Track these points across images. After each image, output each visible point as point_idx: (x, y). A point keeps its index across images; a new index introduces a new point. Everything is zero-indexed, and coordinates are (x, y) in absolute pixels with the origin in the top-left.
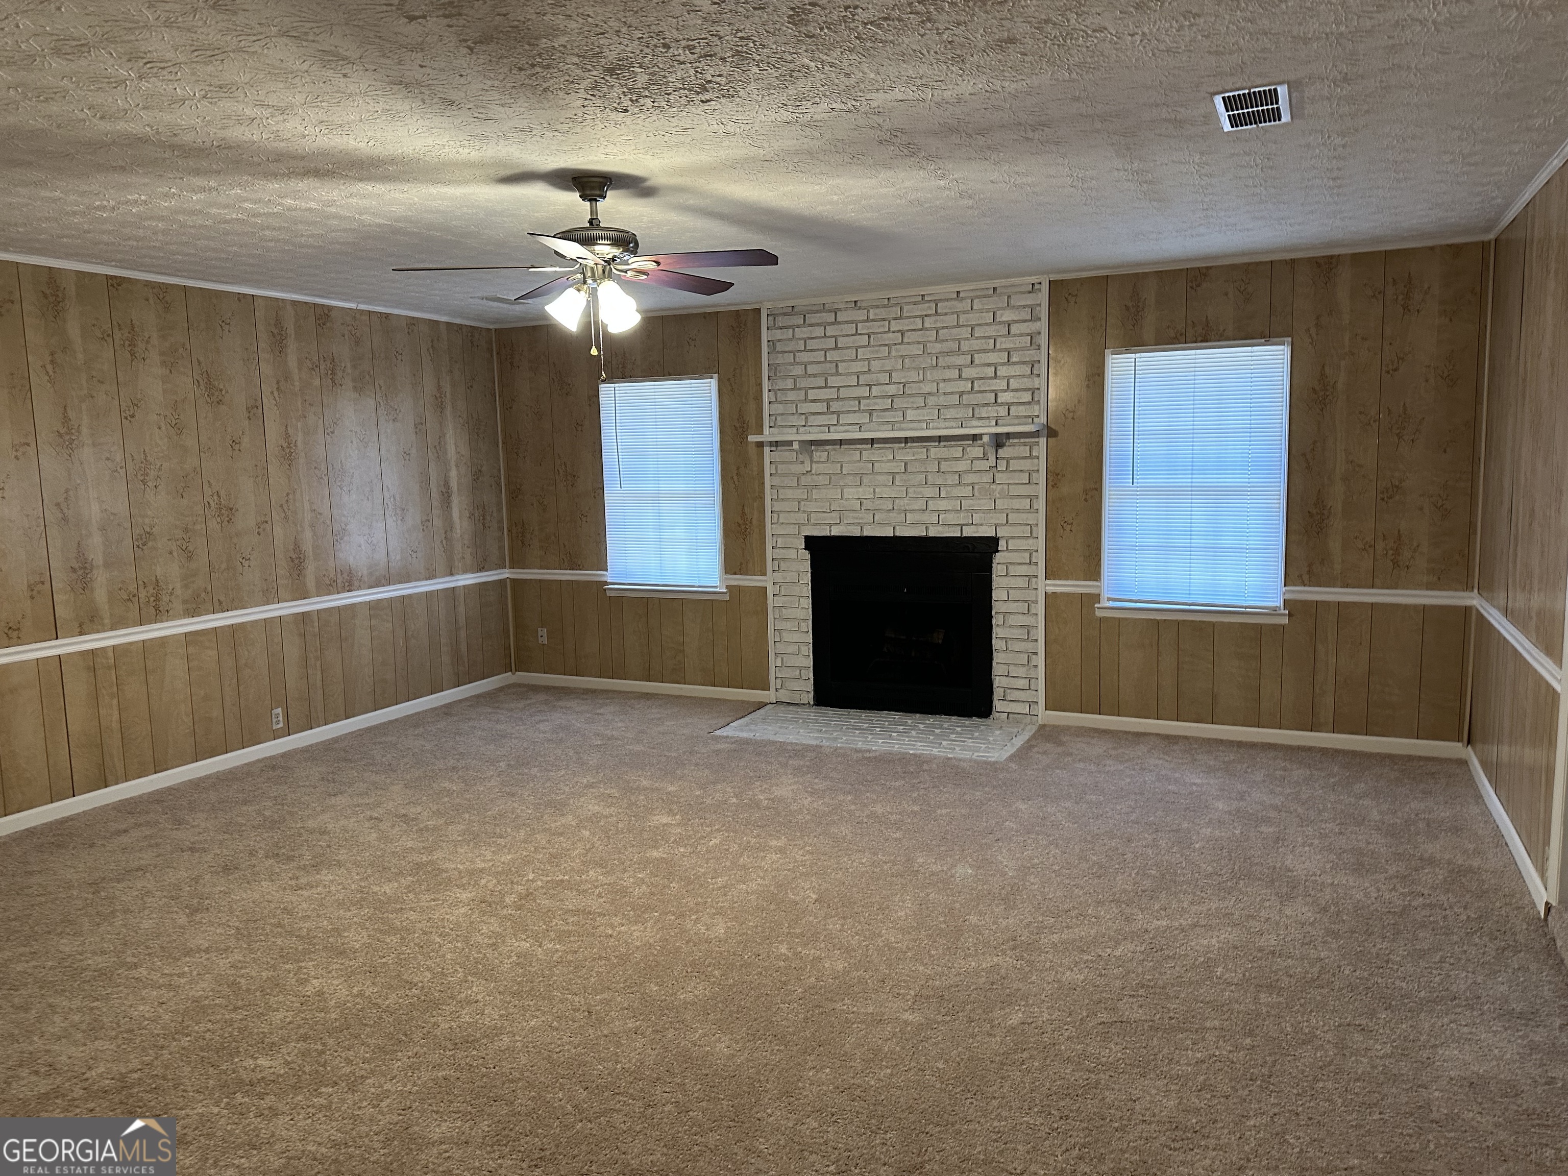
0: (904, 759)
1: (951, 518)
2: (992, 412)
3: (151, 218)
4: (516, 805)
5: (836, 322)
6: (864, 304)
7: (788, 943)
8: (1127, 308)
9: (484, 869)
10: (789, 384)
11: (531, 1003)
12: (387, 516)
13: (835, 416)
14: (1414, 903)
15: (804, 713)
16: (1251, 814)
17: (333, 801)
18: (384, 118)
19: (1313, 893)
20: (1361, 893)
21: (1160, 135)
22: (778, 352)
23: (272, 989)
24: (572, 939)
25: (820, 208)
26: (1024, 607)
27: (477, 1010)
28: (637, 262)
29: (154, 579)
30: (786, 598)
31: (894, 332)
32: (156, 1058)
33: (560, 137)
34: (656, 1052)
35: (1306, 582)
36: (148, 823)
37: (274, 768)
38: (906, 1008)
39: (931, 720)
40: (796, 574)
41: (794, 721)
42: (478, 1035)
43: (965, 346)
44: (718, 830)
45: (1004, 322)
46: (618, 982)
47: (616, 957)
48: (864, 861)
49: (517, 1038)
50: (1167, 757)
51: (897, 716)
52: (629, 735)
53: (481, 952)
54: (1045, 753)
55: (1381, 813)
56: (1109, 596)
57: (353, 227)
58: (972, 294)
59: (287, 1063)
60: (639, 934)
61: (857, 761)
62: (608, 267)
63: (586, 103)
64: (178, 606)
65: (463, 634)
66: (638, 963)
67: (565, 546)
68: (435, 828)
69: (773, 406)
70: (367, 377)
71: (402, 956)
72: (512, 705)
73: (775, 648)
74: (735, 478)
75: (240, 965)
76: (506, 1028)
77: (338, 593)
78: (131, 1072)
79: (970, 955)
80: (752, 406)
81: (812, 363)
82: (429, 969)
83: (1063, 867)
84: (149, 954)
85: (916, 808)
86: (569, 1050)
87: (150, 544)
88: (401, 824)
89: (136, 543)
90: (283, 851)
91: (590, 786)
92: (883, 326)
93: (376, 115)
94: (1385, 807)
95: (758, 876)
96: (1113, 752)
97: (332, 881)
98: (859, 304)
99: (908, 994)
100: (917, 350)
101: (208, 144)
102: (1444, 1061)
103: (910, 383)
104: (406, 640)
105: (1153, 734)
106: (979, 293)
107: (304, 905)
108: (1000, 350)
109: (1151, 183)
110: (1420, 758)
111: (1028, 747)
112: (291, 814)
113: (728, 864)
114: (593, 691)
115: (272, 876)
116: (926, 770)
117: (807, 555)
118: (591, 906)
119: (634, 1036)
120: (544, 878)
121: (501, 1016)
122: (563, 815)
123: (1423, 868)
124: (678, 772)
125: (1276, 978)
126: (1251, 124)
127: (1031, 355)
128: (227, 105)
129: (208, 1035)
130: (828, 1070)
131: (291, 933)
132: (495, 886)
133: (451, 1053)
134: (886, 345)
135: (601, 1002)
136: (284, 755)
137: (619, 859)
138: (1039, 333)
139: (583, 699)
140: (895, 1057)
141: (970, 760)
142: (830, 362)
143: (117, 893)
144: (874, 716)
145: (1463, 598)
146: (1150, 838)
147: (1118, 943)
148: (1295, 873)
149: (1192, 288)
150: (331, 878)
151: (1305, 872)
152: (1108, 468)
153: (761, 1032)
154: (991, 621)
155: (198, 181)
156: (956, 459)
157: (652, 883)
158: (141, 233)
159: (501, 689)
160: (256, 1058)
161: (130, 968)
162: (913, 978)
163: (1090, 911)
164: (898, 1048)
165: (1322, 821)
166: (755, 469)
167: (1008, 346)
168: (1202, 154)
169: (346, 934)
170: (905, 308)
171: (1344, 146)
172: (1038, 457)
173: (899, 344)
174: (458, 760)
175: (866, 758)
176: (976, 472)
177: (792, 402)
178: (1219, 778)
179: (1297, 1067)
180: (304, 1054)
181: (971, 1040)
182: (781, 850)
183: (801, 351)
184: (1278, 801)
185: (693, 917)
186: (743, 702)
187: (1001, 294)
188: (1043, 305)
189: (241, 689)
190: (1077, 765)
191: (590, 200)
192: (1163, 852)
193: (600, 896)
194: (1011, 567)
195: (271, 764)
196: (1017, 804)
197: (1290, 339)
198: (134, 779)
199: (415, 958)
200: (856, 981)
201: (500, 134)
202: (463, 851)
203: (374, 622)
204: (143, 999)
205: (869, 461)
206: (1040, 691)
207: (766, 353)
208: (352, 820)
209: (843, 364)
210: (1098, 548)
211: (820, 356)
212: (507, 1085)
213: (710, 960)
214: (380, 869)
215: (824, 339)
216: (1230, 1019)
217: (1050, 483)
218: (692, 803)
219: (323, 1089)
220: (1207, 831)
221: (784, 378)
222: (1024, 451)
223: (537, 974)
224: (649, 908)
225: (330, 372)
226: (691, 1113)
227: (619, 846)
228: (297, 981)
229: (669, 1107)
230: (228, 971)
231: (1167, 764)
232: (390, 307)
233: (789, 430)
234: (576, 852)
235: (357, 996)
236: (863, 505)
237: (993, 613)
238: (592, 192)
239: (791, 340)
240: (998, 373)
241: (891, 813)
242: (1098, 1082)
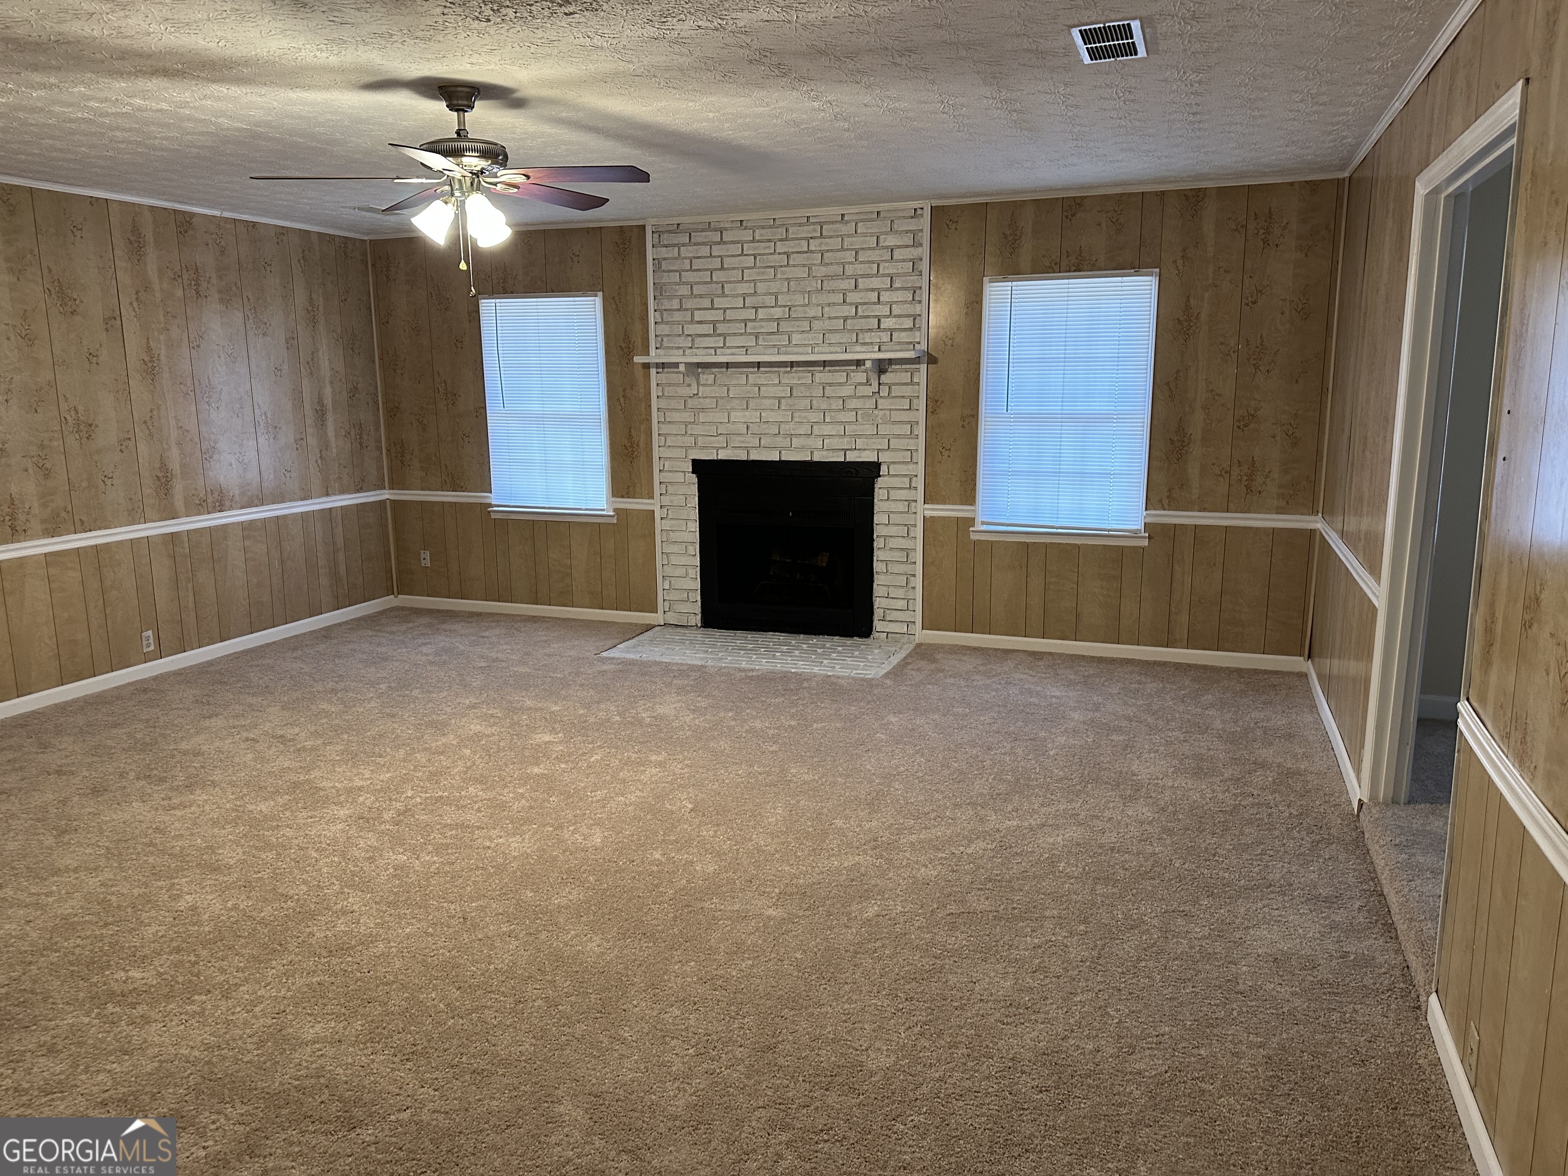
0: (786, 677)
1: (836, 443)
2: (875, 337)
4: (396, 726)
5: (721, 242)
6: (749, 224)
7: (663, 849)
8: (1005, 236)
9: (362, 787)
10: (675, 304)
11: (407, 912)
12: (259, 434)
13: (722, 338)
14: (1243, 803)
15: (690, 634)
16: (1104, 724)
17: (207, 723)
18: (233, 17)
19: (1154, 795)
20: (1198, 795)
21: (1024, 65)
22: (664, 271)
23: (143, 905)
24: (450, 851)
25: (695, 126)
26: (903, 531)
27: (353, 919)
28: (507, 175)
29: (8, 497)
30: (674, 522)
31: (779, 254)
32: (24, 974)
33: (421, 44)
34: (529, 952)
35: (1166, 506)
36: (10, 748)
37: (145, 691)
38: (771, 904)
39: (814, 640)
40: (683, 498)
41: (682, 642)
42: (353, 943)
43: (850, 270)
44: (600, 747)
45: (887, 247)
46: (494, 890)
47: (493, 867)
48: (740, 772)
49: (392, 944)
50: (1031, 672)
51: (782, 637)
52: (514, 657)
53: (358, 866)
54: (919, 670)
55: (1224, 722)
56: (984, 520)
57: (210, 130)
58: (856, 217)
59: (160, 974)
60: (516, 845)
61: (740, 680)
62: (476, 180)
63: (446, 11)
64: (36, 525)
65: (341, 556)
66: (514, 872)
67: (446, 467)
68: (314, 749)
69: (660, 327)
70: (234, 288)
71: (278, 871)
72: (394, 629)
73: (663, 572)
74: (622, 400)
75: (110, 883)
76: (381, 936)
77: (209, 513)
79: (833, 855)
80: (638, 326)
81: (698, 283)
82: (305, 882)
83: (926, 774)
84: (15, 875)
85: (793, 723)
86: (443, 954)
88: (278, 744)
90: (155, 772)
91: (473, 706)
92: (769, 247)
93: (225, 15)
94: (1228, 716)
95: (637, 789)
96: (981, 668)
97: (206, 801)
98: (744, 224)
99: (773, 892)
100: (802, 273)
101: (45, 38)
102: (1254, 940)
103: (795, 306)
104: (282, 562)
105: (1020, 651)
106: (862, 217)
107: (177, 825)
108: (884, 275)
109: (1020, 111)
110: (1266, 672)
111: (904, 663)
112: (164, 736)
113: (608, 778)
114: (479, 615)
115: (144, 797)
116: (806, 687)
117: (694, 478)
118: (470, 821)
119: (508, 939)
120: (424, 795)
121: (376, 924)
122: (444, 735)
123: (1255, 771)
124: (563, 692)
125: (1113, 871)
126: (1109, 57)
127: (913, 280)
129: (77, 951)
130: (692, 963)
131: (163, 852)
132: (373, 802)
133: (325, 960)
134: (771, 267)
135: (477, 908)
136: (155, 678)
137: (500, 776)
138: (921, 259)
139: (468, 622)
140: (756, 949)
141: (848, 678)
142: (717, 283)
144: (760, 637)
145: (1309, 522)
146: (1009, 746)
147: (971, 841)
148: (1139, 777)
149: (1067, 217)
150: (206, 798)
151: (1148, 776)
152: (984, 396)
153: (631, 931)
154: (872, 544)
155: (37, 77)
156: (840, 384)
157: (532, 798)
159: (382, 613)
160: (128, 971)
162: (779, 877)
163: (947, 814)
164: (760, 941)
165: (1169, 729)
166: (642, 391)
167: (890, 271)
168: (1066, 85)
169: (220, 851)
170: (791, 230)
171: (1200, 82)
172: (918, 384)
173: (785, 266)
174: (337, 682)
175: (751, 678)
176: (859, 397)
177: (679, 323)
178: (1078, 690)
179: (1124, 949)
180: (177, 965)
181: (829, 932)
182: (661, 764)
183: (687, 271)
184: (1130, 712)
185: (571, 828)
186: (631, 624)
187: (884, 218)
188: (925, 231)
189: (108, 609)
190: (948, 681)
191: (457, 110)
192: (1019, 759)
193: (479, 810)
194: (892, 492)
195: (141, 688)
196: (889, 718)
197: (1158, 270)
199: (291, 873)
200: (724, 882)
201: (359, 39)
202: (341, 770)
203: (247, 543)
205: (755, 385)
206: (917, 611)
207: (652, 272)
208: (227, 742)
209: (729, 285)
210: (974, 474)
211: (706, 276)
212: (381, 988)
213: (585, 867)
214: (256, 789)
215: (709, 260)
216: (1067, 908)
217: (930, 410)
218: (575, 721)
219: (196, 997)
220: (1062, 740)
221: (670, 298)
222: (906, 377)
223: (414, 884)
224: (528, 821)
225: (193, 283)
226: (560, 1007)
227: (500, 763)
228: (170, 897)
229: (539, 1002)
230: (98, 890)
231: (1030, 679)
232: (257, 215)
233: (675, 352)
234: (456, 770)
235: (232, 909)
236: (750, 429)
237: (875, 536)
238: (460, 102)
239: (677, 258)
240: (881, 299)
241: (770, 728)
242: (943, 967)
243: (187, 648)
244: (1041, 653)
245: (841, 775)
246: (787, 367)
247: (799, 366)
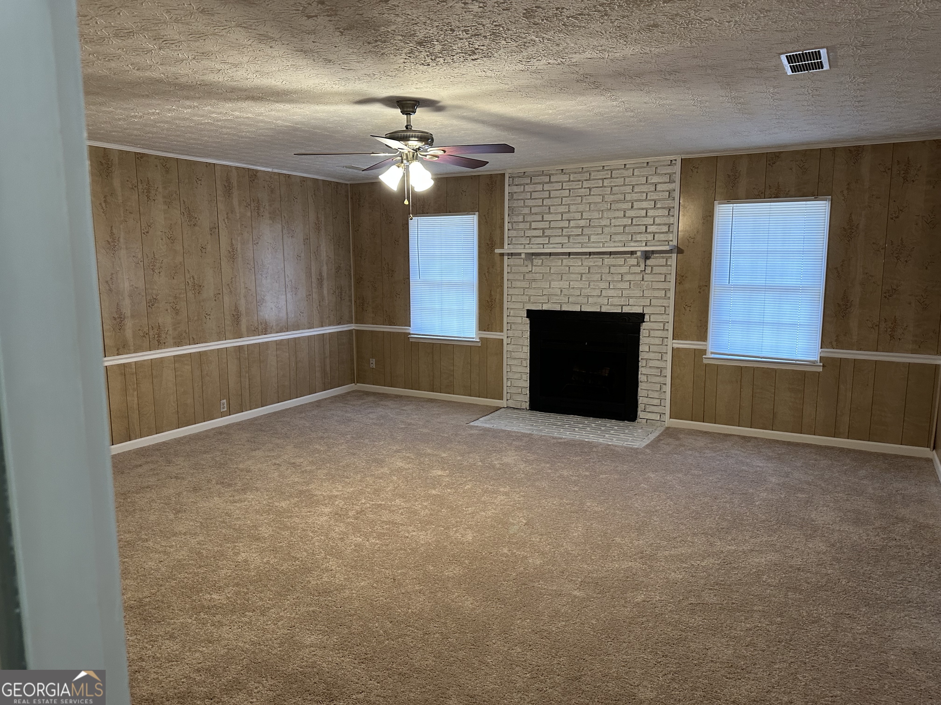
0: (582, 444)
1: (616, 301)
2: (643, 237)
3: (161, 122)
4: (356, 460)
5: (550, 182)
6: (567, 171)
7: (509, 547)
8: (729, 176)
9: (337, 495)
10: (521, 218)
11: (362, 572)
12: (287, 292)
13: (547, 238)
14: (890, 544)
15: (522, 414)
16: (792, 486)
17: (254, 453)
18: (292, 69)
19: (826, 535)
20: (857, 536)
21: (748, 77)
22: (515, 200)
23: (220, 557)
24: (386, 537)
25: (541, 117)
26: (659, 356)
27: (332, 574)
28: (433, 151)
29: (157, 325)
30: (514, 346)
31: (585, 188)
32: (158, 591)
33: (390, 79)
34: (431, 604)
35: (835, 346)
36: (152, 462)
37: (221, 433)
38: (576, 588)
39: (600, 421)
40: (521, 332)
41: (518, 418)
42: (332, 589)
43: (628, 197)
44: (470, 480)
45: (652, 183)
46: (411, 564)
47: (410, 549)
48: (555, 503)
49: (354, 592)
50: (743, 450)
51: (579, 418)
52: (421, 423)
53: (334, 543)
54: (668, 444)
55: (874, 489)
56: (712, 351)
57: (272, 127)
58: (633, 166)
59: (228, 598)
60: (423, 537)
61: (553, 444)
62: (415, 154)
63: (406, 61)
64: (170, 340)
65: (328, 361)
66: (422, 553)
67: (386, 312)
68: (311, 471)
69: (511, 232)
70: (277, 211)
71: (291, 543)
72: (355, 403)
73: (507, 376)
74: (487, 274)
75: (202, 543)
76: (347, 586)
77: (259, 335)
78: (145, 597)
79: (615, 560)
80: (498, 231)
81: (535, 206)
82: (306, 550)
83: (674, 512)
84: (154, 534)
85: (587, 473)
86: (382, 600)
87: (156, 305)
88: (292, 468)
89: (148, 304)
90: (226, 480)
91: (398, 451)
92: (579, 184)
93: (287, 68)
94: (877, 485)
95: (493, 508)
96: (710, 445)
97: (252, 499)
98: (564, 171)
99: (577, 580)
100: (599, 199)
101: (195, 83)
102: (899, 638)
103: (594, 219)
104: (296, 363)
105: (736, 435)
106: (637, 166)
107: (237, 512)
108: (650, 200)
109: (743, 104)
110: (902, 457)
111: (658, 440)
112: (231, 460)
113: (475, 500)
114: (400, 397)
115: (220, 495)
116: (595, 451)
117: (528, 321)
118: (397, 520)
119: (419, 594)
120: (371, 503)
121: (345, 579)
122: (382, 467)
123: (897, 523)
124: (448, 446)
125: (799, 584)
126: (804, 71)
127: (669, 203)
128: (206, 63)
129: (185, 580)
130: (528, 620)
131: (230, 527)
132: (343, 505)
133: (317, 598)
134: (580, 196)
135: (401, 574)
136: (227, 426)
137: (413, 494)
138: (674, 190)
139: (395, 401)
140: (567, 615)
141: (622, 447)
142: (546, 206)
143: (137, 500)
144: (565, 418)
145: (935, 359)
146: (728, 497)
147: (704, 558)
148: (816, 523)
149: (769, 165)
150: (252, 497)
151: (823, 522)
152: (714, 273)
153: (491, 596)
154: (638, 364)
155: (188, 103)
156: (620, 266)
157: (431, 509)
158: (155, 130)
159: (348, 393)
160: (211, 594)
161: (143, 542)
162: (581, 571)
163: (689, 539)
164: (569, 611)
165: (836, 492)
166: (499, 269)
167: (654, 197)
168: (774, 87)
169: (260, 529)
170: (593, 174)
171: (864, 83)
172: (671, 266)
173: (588, 195)
174: (324, 433)
175: (560, 443)
176: (632, 274)
177: (522, 229)
178: (774, 463)
179: (808, 636)
180: (237, 593)
181: (613, 609)
182: (506, 494)
183: (529, 199)
184: (810, 479)
185: (454, 529)
186: (487, 406)
187: (651, 167)
188: (677, 173)
189: (204, 387)
190: (687, 452)
191: (407, 114)
192: (736, 506)
193: (402, 514)
194: (652, 332)
195: (219, 432)
196: (649, 474)
197: (830, 197)
198: (145, 437)
199: (298, 544)
200: (547, 571)
201: (357, 77)
202: (325, 485)
203: (278, 352)
204: (151, 559)
205: (567, 266)
206: (667, 407)
207: (507, 200)
208: (264, 465)
209: (553, 207)
210: (706, 322)
211: (540, 202)
212: (347, 617)
213: (463, 554)
214: (280, 493)
215: (542, 192)
216: (768, 606)
217: (678, 282)
218: (456, 464)
219: (247, 613)
220: (764, 495)
221: (519, 214)
222: (663, 261)
223: (366, 556)
224: (430, 523)
225: (256, 208)
226: (449, 639)
227: (413, 486)
228: (233, 553)
229: (437, 635)
230: (196, 546)
231: (742, 454)
232: (291, 171)
233: (520, 246)
234: (389, 489)
235: (266, 563)
236: (563, 292)
237: (640, 359)
238: (408, 110)
239: (522, 192)
240: (648, 214)
241: (572, 476)
242: (686, 637)
243: (244, 410)
244: (749, 437)
245: (618, 509)
246: (587, 255)
247: (594, 255)
